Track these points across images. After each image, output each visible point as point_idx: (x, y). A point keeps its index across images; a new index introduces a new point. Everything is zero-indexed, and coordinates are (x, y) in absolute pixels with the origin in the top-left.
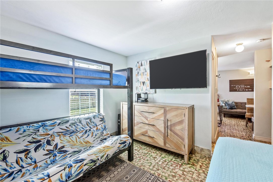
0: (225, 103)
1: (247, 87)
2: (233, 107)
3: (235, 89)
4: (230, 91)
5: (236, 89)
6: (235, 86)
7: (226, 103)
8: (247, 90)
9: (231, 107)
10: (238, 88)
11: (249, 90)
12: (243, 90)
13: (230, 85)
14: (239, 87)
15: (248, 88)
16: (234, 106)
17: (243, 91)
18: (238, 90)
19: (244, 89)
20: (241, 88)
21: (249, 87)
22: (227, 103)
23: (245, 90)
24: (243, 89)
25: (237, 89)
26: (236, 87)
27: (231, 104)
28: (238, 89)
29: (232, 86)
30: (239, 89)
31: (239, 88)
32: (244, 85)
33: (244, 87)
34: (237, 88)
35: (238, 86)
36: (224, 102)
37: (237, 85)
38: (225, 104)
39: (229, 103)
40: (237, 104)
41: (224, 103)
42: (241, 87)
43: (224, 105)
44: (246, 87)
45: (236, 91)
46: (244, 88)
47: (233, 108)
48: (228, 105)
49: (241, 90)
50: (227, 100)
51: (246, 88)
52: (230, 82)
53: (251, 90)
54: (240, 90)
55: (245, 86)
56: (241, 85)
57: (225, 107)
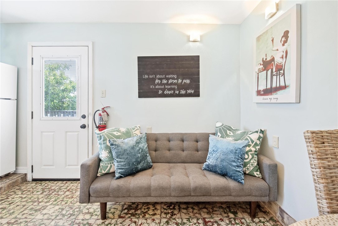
1: (185, 81)
2: (139, 163)
3: (152, 89)
4: (140, 95)
5: (157, 87)
6: (154, 80)
7: (111, 145)
8: (183, 92)
9: (131, 164)
10: (161, 84)
11: (189, 91)
12: (172, 92)
13: (140, 74)
14: (165, 81)
15: (186, 87)
16: (144, 157)
17: (174, 95)
18: (160, 92)
19: (177, 89)
20: (167, 84)
21: (188, 81)
23: (177, 92)
24: (174, 89)
25: (159, 89)
26: (157, 81)
28: (161, 89)
29: (146, 76)
30: (165, 89)
31: (164, 84)
32: (175, 77)
33: (176, 81)
34: (158, 84)
35: (161, 79)
37: (158, 76)
40: (158, 142)
41: (107, 147)
42: (170, 82)
43: (104, 154)
44: (180, 81)
45: (154, 94)
46: (176, 87)
47: (140, 167)
48: (122, 154)
49: (170, 92)
50: (123, 130)
51: (181, 87)
53: (193, 92)
54: (165, 92)
55: (177, 79)
56: (167, 76)
57: (109, 166)
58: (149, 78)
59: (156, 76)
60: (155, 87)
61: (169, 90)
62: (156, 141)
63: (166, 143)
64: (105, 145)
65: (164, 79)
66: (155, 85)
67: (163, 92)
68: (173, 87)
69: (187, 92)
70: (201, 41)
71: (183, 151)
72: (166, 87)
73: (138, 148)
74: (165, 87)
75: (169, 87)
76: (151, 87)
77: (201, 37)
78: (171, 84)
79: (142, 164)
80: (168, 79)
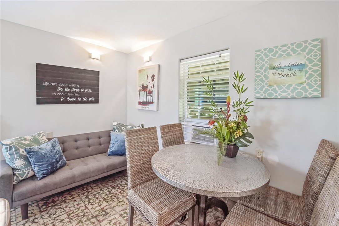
0: (25, 153)
1: (86, 90)
2: (58, 162)
3: (54, 96)
4: (39, 102)
5: (59, 94)
6: (55, 88)
7: (29, 152)
8: (85, 99)
9: (52, 164)
10: (64, 92)
11: (90, 99)
12: (75, 99)
13: (39, 81)
14: (67, 90)
15: (88, 95)
17: (76, 102)
18: (63, 99)
19: (80, 97)
20: (70, 92)
21: (89, 91)
22: (36, 152)
23: (80, 99)
24: (77, 97)
25: (61, 96)
26: (59, 89)
27: (51, 151)
28: (64, 96)
29: (47, 84)
30: (67, 96)
31: (67, 92)
32: (78, 86)
33: (79, 90)
34: (60, 92)
35: (63, 87)
36: (21, 150)
37: (60, 85)
38: (26, 159)
39: (43, 152)
41: (21, 156)
42: (73, 90)
43: (18, 163)
44: (82, 90)
45: (57, 101)
46: (79, 95)
47: (59, 165)
48: (40, 158)
49: (72, 99)
50: (29, 138)
51: (82, 95)
52: (37, 71)
53: (93, 99)
54: (68, 99)
55: (80, 88)
56: (70, 85)
57: (27, 172)
58: (50, 86)
59: (58, 84)
60: (57, 94)
61: (72, 97)
62: (63, 144)
63: (73, 143)
64: (18, 154)
65: (66, 87)
66: (57, 93)
67: (66, 99)
68: (76, 95)
69: (88, 99)
70: (100, 60)
71: (89, 147)
72: (69, 94)
73: (55, 151)
74: (67, 94)
75: (72, 95)
76: (53, 94)
77: (101, 56)
78: (74, 92)
79: (60, 163)
80: (71, 88)
